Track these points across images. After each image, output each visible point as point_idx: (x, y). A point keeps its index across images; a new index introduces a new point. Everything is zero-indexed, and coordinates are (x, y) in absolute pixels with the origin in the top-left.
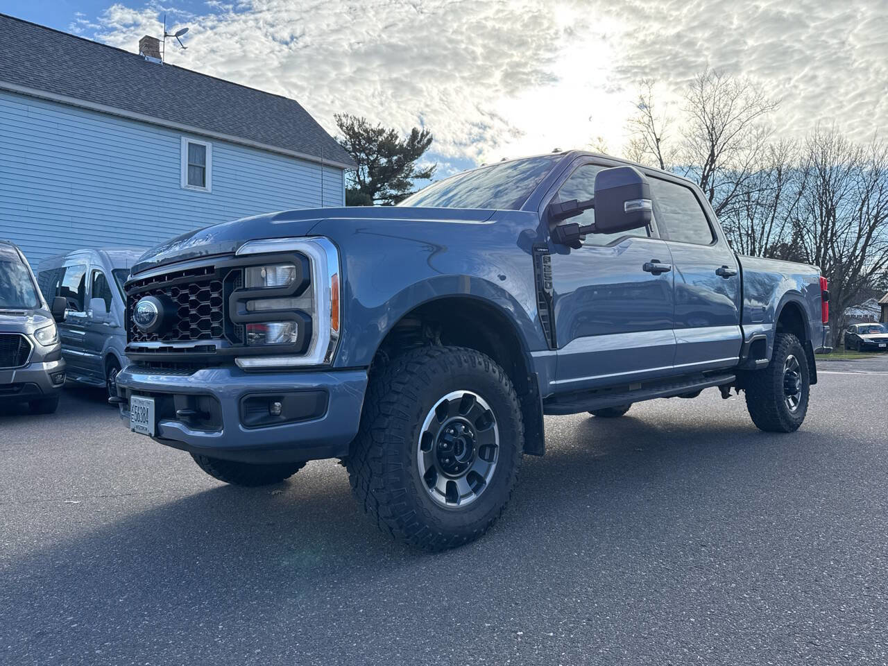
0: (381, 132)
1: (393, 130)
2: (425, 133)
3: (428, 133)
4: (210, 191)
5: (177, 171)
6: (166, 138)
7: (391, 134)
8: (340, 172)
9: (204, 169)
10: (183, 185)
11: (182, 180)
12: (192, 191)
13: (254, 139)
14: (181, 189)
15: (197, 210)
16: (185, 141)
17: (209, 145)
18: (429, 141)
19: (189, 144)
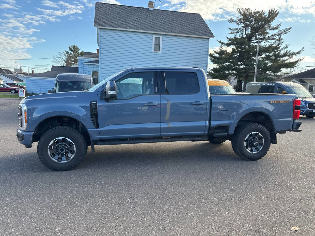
0: (258, 12)
1: (262, 11)
2: (275, 10)
3: (276, 11)
4: (161, 52)
5: (151, 47)
6: (148, 36)
7: (262, 12)
8: (208, 40)
9: (160, 45)
10: (153, 51)
11: (153, 50)
12: (156, 53)
13: (176, 33)
14: (152, 52)
15: (157, 59)
16: (154, 36)
17: (161, 37)
18: (278, 14)
19: (155, 37)
